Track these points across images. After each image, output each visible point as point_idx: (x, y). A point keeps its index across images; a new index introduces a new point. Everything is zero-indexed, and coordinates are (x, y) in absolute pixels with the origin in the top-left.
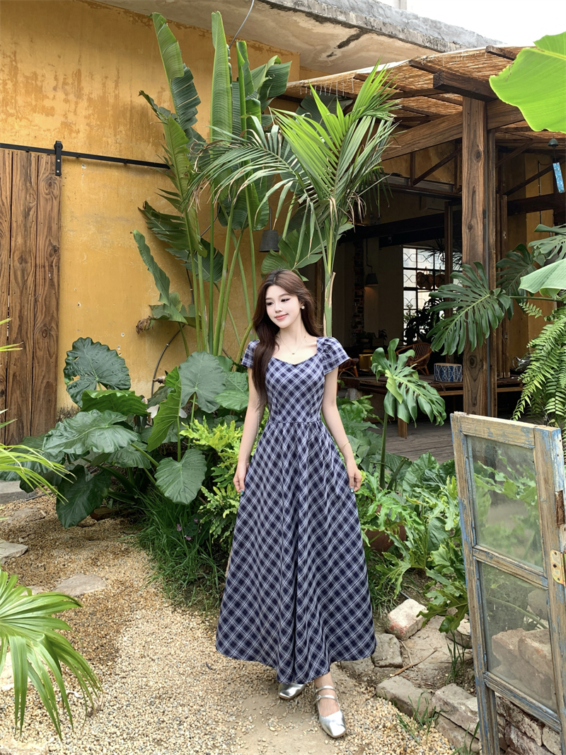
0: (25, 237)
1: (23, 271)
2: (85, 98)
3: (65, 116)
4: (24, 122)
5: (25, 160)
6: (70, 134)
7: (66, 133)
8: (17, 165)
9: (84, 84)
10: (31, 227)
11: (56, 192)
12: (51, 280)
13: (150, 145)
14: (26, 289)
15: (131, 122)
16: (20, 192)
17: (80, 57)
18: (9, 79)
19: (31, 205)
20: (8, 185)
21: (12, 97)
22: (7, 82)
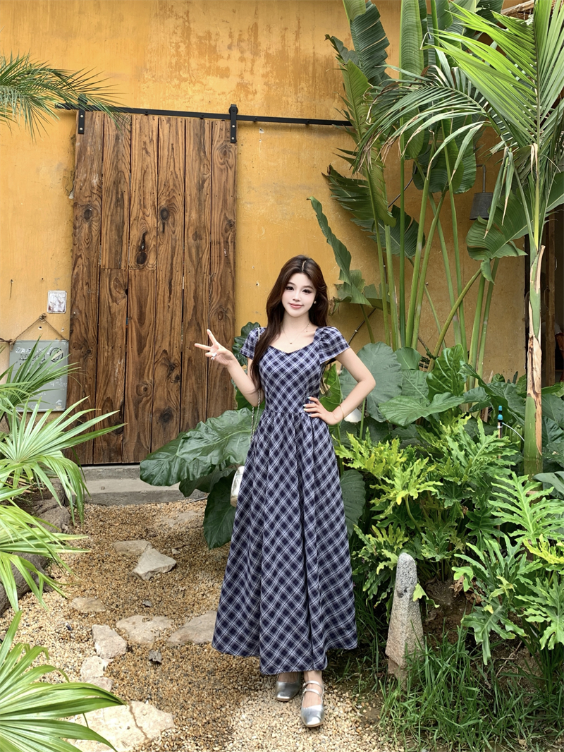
0: (200, 212)
1: (198, 248)
2: (262, 54)
3: (241, 76)
4: (198, 87)
5: (199, 127)
6: (247, 96)
7: (242, 95)
8: (191, 133)
9: (261, 39)
10: (205, 201)
11: (231, 161)
12: (227, 257)
13: (336, 101)
14: (201, 267)
15: (314, 77)
16: (194, 163)
17: (257, 9)
18: (181, 42)
19: (205, 176)
20: (182, 156)
21: (185, 60)
22: (180, 44)
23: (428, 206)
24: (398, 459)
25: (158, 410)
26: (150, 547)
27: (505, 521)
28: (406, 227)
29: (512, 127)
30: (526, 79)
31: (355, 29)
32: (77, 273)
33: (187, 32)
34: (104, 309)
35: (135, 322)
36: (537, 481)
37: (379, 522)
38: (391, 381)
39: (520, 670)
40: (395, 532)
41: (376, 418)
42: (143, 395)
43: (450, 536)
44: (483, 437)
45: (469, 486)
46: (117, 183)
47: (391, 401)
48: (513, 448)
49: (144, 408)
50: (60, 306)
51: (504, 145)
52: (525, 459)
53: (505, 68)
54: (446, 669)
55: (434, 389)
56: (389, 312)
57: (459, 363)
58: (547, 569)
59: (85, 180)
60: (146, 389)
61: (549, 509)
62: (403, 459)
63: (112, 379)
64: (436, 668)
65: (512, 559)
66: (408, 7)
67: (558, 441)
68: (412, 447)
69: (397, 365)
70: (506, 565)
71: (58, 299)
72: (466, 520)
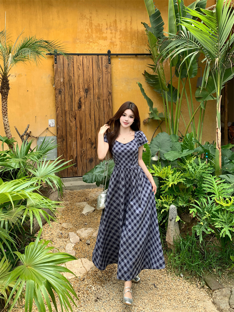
0: (99, 89)
1: (99, 102)
2: (119, 31)
3: (111, 39)
4: (96, 44)
5: (97, 59)
6: (114, 46)
7: (112, 46)
8: (94, 61)
9: (118, 25)
10: (101, 85)
11: (109, 70)
12: (109, 105)
13: (146, 46)
14: (100, 109)
15: (138, 38)
16: (96, 72)
17: (116, 14)
18: (89, 28)
19: (100, 76)
20: (91, 70)
21: (91, 35)
22: (89, 29)
23: (181, 83)
24: (170, 172)
25: (88, 158)
26: (87, 204)
27: (208, 191)
28: (173, 92)
29: (209, 52)
30: (214, 34)
31: (151, 19)
32: (58, 113)
33: (91, 24)
34: (68, 125)
35: (79, 129)
36: (220, 177)
37: (163, 194)
38: (168, 146)
39: (214, 244)
40: (169, 197)
41: (163, 159)
42: (83, 154)
43: (189, 197)
44: (200, 164)
45: (196, 180)
46: (69, 81)
47: (168, 153)
48: (212, 167)
49: (84, 158)
50: (53, 124)
51: (206, 59)
52: (216, 171)
53: (206, 31)
54: (188, 245)
55: (183, 148)
56: (168, 122)
57: (192, 139)
58: (222, 208)
59: (58, 80)
60: (84, 152)
61: (224, 187)
62: (172, 172)
63: (72, 148)
64: (185, 245)
65: (210, 205)
66: (171, 10)
67: (228, 164)
68: (175, 168)
69: (170, 140)
70: (208, 207)
71: (52, 122)
72: (195, 191)
